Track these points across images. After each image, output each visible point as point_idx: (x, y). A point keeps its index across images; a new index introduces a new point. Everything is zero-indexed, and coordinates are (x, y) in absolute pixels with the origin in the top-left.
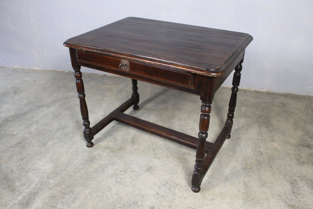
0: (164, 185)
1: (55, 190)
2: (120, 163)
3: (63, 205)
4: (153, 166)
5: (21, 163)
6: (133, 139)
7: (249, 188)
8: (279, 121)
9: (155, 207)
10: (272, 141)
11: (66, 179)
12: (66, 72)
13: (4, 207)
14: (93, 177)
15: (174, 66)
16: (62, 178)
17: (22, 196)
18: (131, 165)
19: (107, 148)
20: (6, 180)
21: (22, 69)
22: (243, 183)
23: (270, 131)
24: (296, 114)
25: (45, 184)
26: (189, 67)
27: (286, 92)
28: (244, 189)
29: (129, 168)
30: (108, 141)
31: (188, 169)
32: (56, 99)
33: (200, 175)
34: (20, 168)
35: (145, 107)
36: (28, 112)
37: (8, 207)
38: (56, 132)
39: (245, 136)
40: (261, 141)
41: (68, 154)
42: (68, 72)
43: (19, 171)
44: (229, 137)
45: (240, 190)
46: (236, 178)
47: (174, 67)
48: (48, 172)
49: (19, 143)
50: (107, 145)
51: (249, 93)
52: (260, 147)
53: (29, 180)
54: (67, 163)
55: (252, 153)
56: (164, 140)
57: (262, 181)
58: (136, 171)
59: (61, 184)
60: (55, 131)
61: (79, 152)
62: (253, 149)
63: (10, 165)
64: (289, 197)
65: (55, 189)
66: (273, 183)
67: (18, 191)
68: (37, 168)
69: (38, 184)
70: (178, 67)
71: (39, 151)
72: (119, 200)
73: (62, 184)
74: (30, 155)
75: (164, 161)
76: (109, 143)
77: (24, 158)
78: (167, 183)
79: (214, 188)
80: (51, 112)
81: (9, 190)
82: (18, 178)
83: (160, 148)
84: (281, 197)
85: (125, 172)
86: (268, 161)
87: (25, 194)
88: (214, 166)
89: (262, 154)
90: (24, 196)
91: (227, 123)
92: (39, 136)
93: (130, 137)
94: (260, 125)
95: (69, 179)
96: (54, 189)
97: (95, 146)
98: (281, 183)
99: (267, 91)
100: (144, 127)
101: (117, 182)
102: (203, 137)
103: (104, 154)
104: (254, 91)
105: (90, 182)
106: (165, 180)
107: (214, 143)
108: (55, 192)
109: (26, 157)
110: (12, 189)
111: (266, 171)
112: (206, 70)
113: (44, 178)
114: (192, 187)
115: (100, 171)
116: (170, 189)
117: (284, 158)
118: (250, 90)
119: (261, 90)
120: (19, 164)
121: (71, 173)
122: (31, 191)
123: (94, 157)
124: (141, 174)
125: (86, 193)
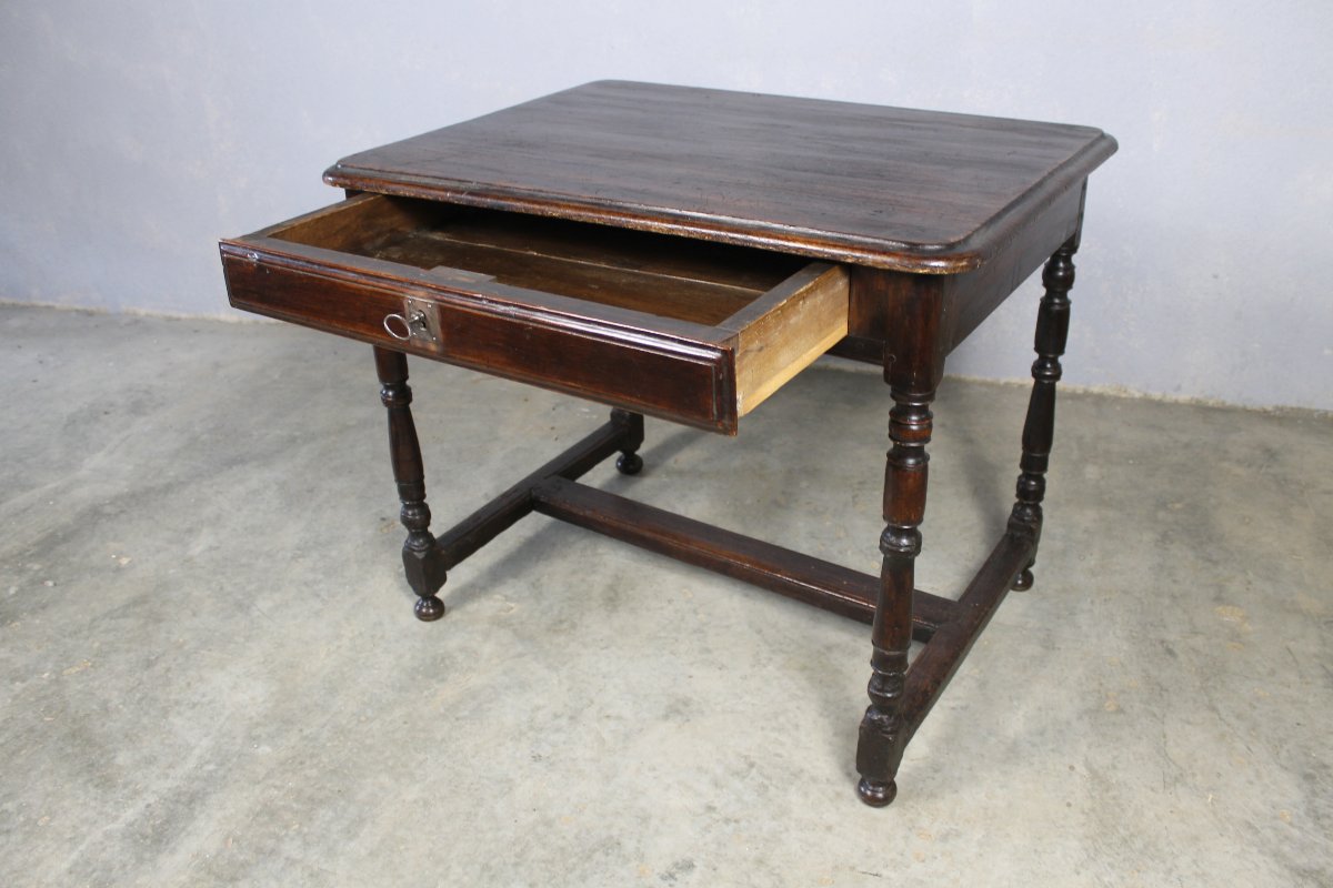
0: (738, 773)
1: (275, 787)
2: (556, 682)
3: (307, 844)
4: (694, 698)
5: (145, 679)
6: (611, 588)
7: (1110, 794)
8: (1247, 520)
9: (695, 863)
10: (1218, 600)
11: (324, 745)
13: (67, 846)
14: (439, 737)
15: (769, 236)
16: (306, 738)
17: (141, 805)
18: (601, 690)
19: (500, 622)
20: (78, 741)
21: (169, 319)
22: (1086, 773)
23: (1210, 561)
24: (1328, 493)
25: (235, 760)
26: (832, 239)
27: (1280, 403)
28: (1092, 797)
29: (592, 702)
30: (506, 596)
31: (846, 710)
32: (297, 434)
33: (890, 725)
34: (138, 695)
35: (671, 463)
36: (182, 483)
37: (82, 847)
38: (293, 558)
39: (1099, 578)
40: (1167, 601)
41: (339, 647)
43: (132, 707)
44: (1028, 582)
45: (1071, 801)
46: (1053, 750)
47: (772, 241)
48: (253, 714)
49: (142, 600)
50: (503, 613)
51: (1118, 408)
52: (1165, 627)
53: (170, 746)
54: (330, 682)
55: (1125, 648)
56: (747, 596)
57: (1173, 767)
58: (619, 718)
59: (302, 763)
60: (289, 555)
61: (382, 637)
62: (1134, 634)
63: (97, 683)
64: (1296, 833)
65: (278, 783)
66: (1219, 775)
67: (125, 786)
68: (205, 700)
69: (208, 762)
70: (789, 240)
71: (217, 634)
72: (541, 829)
73: (308, 763)
74: (180, 647)
75: (744, 678)
76: (513, 605)
77: (157, 658)
78: (752, 765)
79: (957, 791)
80: (278, 484)
81: (92, 780)
82: (126, 736)
83: (728, 627)
84: (1257, 832)
85: (571, 718)
86: (1198, 684)
87: (152, 799)
88: (958, 698)
89: (1170, 652)
90: (148, 806)
91: (1014, 519)
92: (223, 573)
93: (599, 581)
94: (1165, 538)
95: (336, 743)
96: (271, 782)
97: (452, 616)
98: (1258, 775)
99: (1198, 401)
100: (659, 537)
101: (537, 758)
102: (902, 550)
103: (488, 649)
104: (1140, 399)
105: (421, 757)
106: (746, 754)
107: (956, 600)
108: (276, 792)
109: (164, 655)
110: (100, 777)
111: (1189, 723)
112: (902, 249)
113: (234, 738)
114: (862, 783)
115: (466, 713)
116: (762, 789)
117: (1272, 673)
118: (1124, 395)
119: (1172, 396)
120: (137, 682)
121: (344, 722)
122: (178, 787)
123: (443, 659)
124: (641, 730)
125: (404, 801)
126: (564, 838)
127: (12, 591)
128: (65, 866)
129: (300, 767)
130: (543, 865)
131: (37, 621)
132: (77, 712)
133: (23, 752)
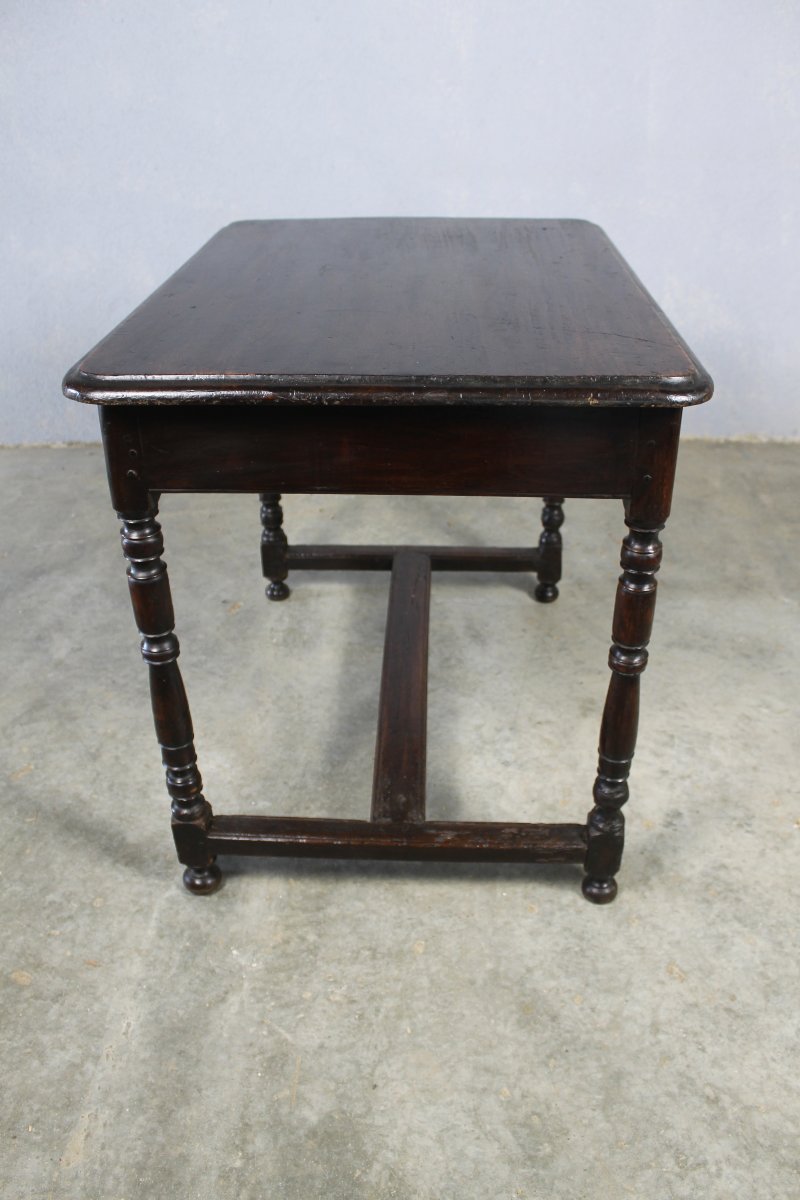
2: (478, 704)
5: (99, 769)
9: (682, 811)
13: (139, 917)
16: (294, 788)
18: (519, 705)
20: (77, 832)
29: (519, 714)
32: (81, 541)
34: (105, 785)
37: (155, 915)
41: (267, 711)
43: (106, 794)
48: (229, 778)
49: (39, 704)
58: (549, 722)
63: (54, 781)
74: (113, 736)
77: (97, 750)
80: (97, 586)
81: (117, 861)
82: (121, 819)
85: (511, 729)
92: (104, 669)
101: (506, 764)
109: (101, 746)
110: (124, 856)
120: (95, 774)
128: (151, 933)
132: (54, 809)
133: (28, 851)
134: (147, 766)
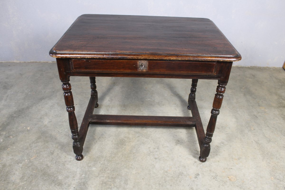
0: (196, 154)
1: (102, 177)
2: (150, 141)
3: (118, 188)
4: (180, 140)
5: (53, 157)
7: (261, 145)
8: (256, 89)
9: (199, 174)
10: (259, 106)
11: (107, 165)
12: (49, 62)
14: (132, 158)
16: (102, 164)
18: (160, 141)
20: (46, 176)
22: (255, 142)
23: (254, 98)
24: (266, 83)
25: (88, 172)
28: (258, 147)
29: (160, 144)
34: (54, 162)
36: (31, 106)
40: (251, 107)
42: (52, 62)
43: (54, 165)
45: (255, 148)
46: (247, 139)
49: (39, 138)
52: (253, 112)
53: (70, 172)
54: (99, 150)
55: (249, 117)
57: (267, 138)
58: (167, 147)
62: (249, 114)
63: (41, 161)
65: (102, 176)
66: (275, 139)
67: (65, 184)
69: (82, 174)
72: (166, 173)
73: (106, 170)
74: (57, 148)
77: (53, 151)
78: (198, 152)
80: (56, 103)
81: (56, 184)
82: (58, 172)
85: (158, 148)
86: (264, 122)
87: (74, 186)
89: (256, 117)
90: (74, 188)
92: (57, 128)
94: (245, 95)
95: (110, 164)
96: (100, 176)
98: (281, 138)
101: (156, 159)
105: (131, 163)
108: (103, 178)
109: (54, 150)
110: (58, 183)
111: (266, 130)
113: (85, 167)
115: (135, 151)
117: (274, 118)
120: (52, 158)
121: (109, 159)
122: (79, 182)
123: (122, 140)
124: (173, 148)
125: (133, 174)
126: (171, 174)
127: (2, 140)
129: (105, 171)
130: (171, 181)
131: (14, 147)
132: (41, 168)
133: (33, 181)
134: (65, 156)
